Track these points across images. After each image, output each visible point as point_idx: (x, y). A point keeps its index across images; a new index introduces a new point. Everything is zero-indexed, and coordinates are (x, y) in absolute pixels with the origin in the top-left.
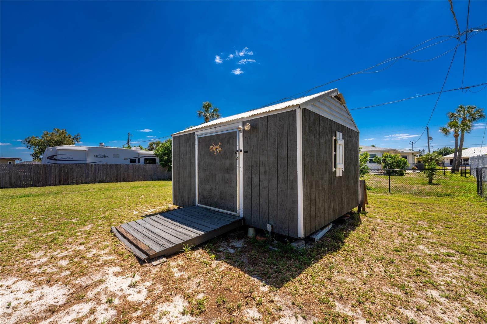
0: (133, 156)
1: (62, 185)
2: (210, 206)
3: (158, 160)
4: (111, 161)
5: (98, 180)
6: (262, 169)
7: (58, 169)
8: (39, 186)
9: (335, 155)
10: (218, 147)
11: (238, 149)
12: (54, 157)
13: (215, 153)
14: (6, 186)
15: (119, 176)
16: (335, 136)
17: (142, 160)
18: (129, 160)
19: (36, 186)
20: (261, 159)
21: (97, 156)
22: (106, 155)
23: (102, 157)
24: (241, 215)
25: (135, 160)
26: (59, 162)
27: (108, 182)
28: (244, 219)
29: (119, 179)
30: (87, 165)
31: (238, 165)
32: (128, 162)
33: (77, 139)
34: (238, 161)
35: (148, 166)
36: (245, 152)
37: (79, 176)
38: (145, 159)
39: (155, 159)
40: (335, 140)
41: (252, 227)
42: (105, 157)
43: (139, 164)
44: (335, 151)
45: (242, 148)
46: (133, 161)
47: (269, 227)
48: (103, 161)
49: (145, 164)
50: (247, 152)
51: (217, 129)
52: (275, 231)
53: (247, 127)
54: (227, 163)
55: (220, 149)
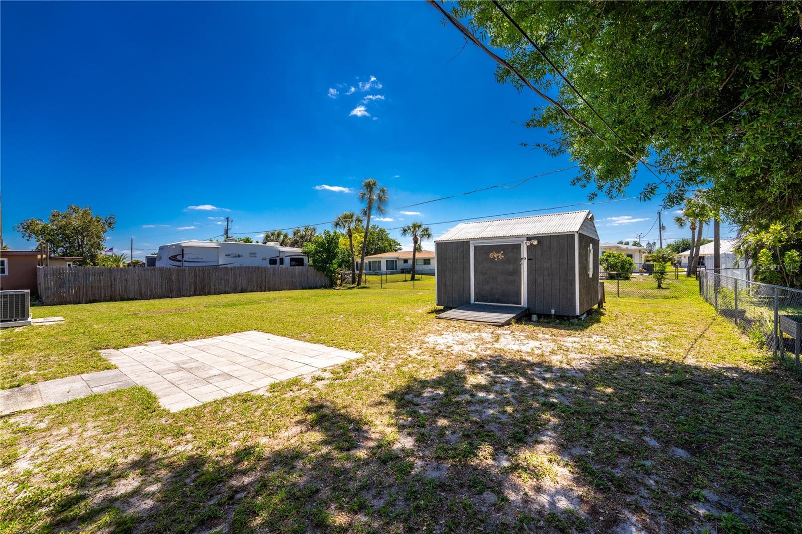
0: (272, 256)
1: (198, 295)
2: (491, 302)
3: (305, 258)
4: (247, 262)
5: (239, 288)
6: (546, 272)
7: (193, 274)
8: (172, 297)
9: (589, 261)
10: (500, 255)
11: (522, 258)
12: (178, 257)
13: (496, 260)
14: (136, 297)
15: (263, 284)
16: (589, 247)
17: (287, 261)
18: (268, 261)
19: (168, 297)
20: (545, 265)
21: (229, 256)
22: (240, 254)
23: (236, 257)
24: (526, 306)
25: (276, 260)
26: (186, 264)
27: (250, 292)
28: (528, 309)
29: (263, 288)
30: (217, 267)
31: (522, 269)
32: (266, 264)
34: (522, 266)
35: (298, 269)
36: (529, 260)
37: (216, 284)
38: (291, 259)
39: (303, 259)
41: (535, 314)
42: (239, 256)
43: (283, 266)
44: (589, 259)
45: (526, 256)
46: (273, 262)
47: (553, 311)
48: (237, 263)
49: (291, 265)
50: (531, 260)
51: (498, 240)
52: (558, 314)
53: (535, 243)
54: (511, 267)
55: (503, 257)
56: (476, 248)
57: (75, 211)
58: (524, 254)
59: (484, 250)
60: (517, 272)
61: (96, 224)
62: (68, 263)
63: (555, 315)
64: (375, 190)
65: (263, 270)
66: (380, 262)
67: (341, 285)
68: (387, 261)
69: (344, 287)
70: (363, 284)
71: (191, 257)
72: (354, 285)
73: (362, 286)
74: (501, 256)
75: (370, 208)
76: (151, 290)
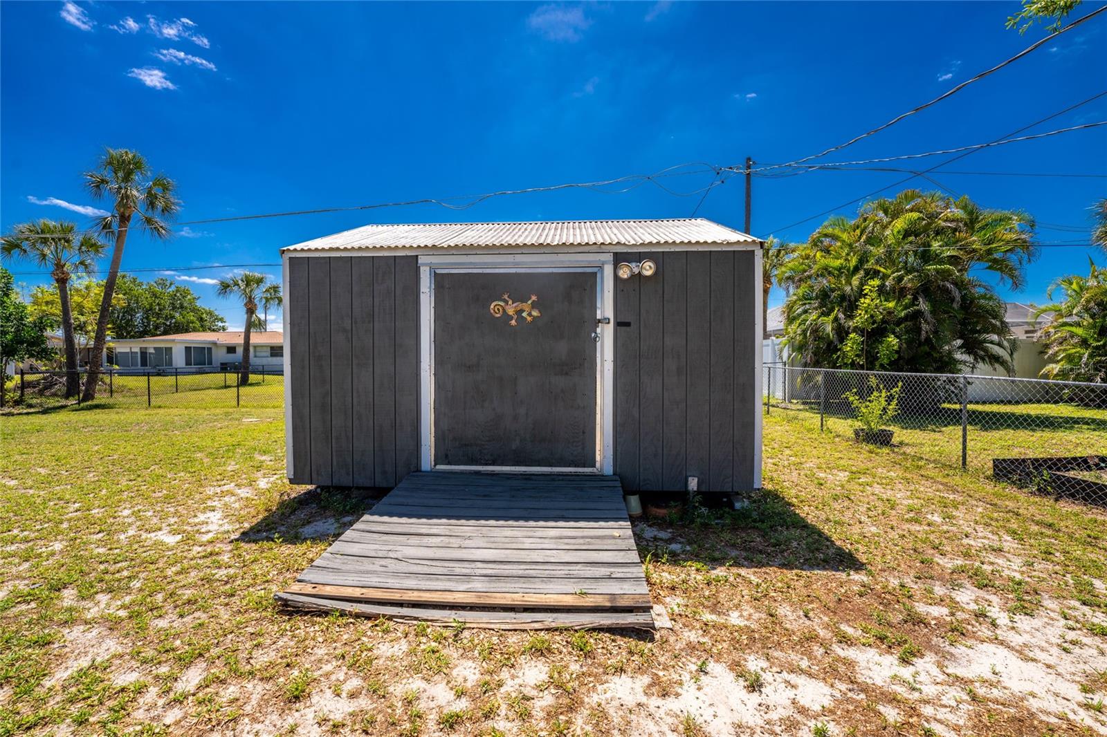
2: (493, 464)
6: (671, 363)
10: (526, 306)
11: (599, 317)
13: (513, 322)
20: (669, 342)
24: (609, 470)
28: (616, 478)
31: (598, 355)
34: (598, 344)
36: (619, 324)
41: (633, 493)
45: (609, 313)
47: (693, 484)
50: (628, 324)
51: (519, 258)
52: (703, 489)
53: (648, 269)
54: (561, 349)
55: (535, 313)
56: (441, 281)
58: (606, 307)
59: (472, 290)
60: (583, 363)
63: (699, 495)
64: (136, 177)
67: (17, 403)
68: (188, 349)
69: (30, 406)
70: (100, 398)
72: (72, 401)
73: (95, 402)
74: (530, 313)
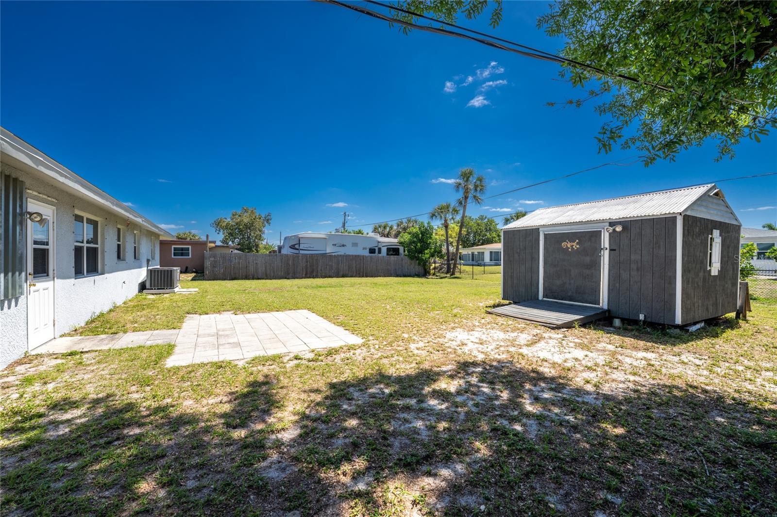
0: (372, 246)
1: (308, 278)
2: (562, 300)
3: (401, 249)
4: (350, 251)
5: (341, 273)
6: (634, 266)
7: (305, 260)
8: (288, 279)
9: (711, 253)
10: (574, 244)
11: (602, 247)
12: (296, 246)
13: (570, 250)
15: (362, 270)
16: (712, 234)
17: (384, 250)
18: (368, 250)
19: (286, 278)
20: (633, 257)
21: (335, 245)
22: (344, 244)
23: (341, 246)
24: (606, 307)
25: (375, 249)
26: (301, 252)
27: (350, 277)
28: (609, 311)
29: (361, 274)
30: (324, 255)
31: (602, 262)
32: (366, 253)
33: (268, 220)
34: (602, 258)
35: (393, 258)
36: (611, 250)
37: (323, 269)
38: (388, 248)
39: (399, 249)
40: (711, 238)
41: (618, 318)
42: (343, 246)
43: (380, 255)
44: (711, 250)
45: (607, 245)
46: (372, 251)
47: (642, 317)
48: (341, 251)
49: (387, 254)
50: (615, 250)
51: (573, 227)
52: (649, 320)
53: (619, 229)
54: (588, 259)
55: (578, 246)
56: (546, 236)
57: (246, 211)
58: (605, 241)
59: (556, 239)
60: (595, 265)
61: (258, 220)
62: (231, 250)
63: (644, 322)
64: (470, 179)
65: (362, 258)
66: (483, 253)
67: (434, 274)
68: (491, 253)
69: (437, 276)
70: (457, 275)
71: (306, 246)
72: (448, 275)
73: (455, 276)
74: (576, 246)
75: (466, 198)
76: (274, 272)
